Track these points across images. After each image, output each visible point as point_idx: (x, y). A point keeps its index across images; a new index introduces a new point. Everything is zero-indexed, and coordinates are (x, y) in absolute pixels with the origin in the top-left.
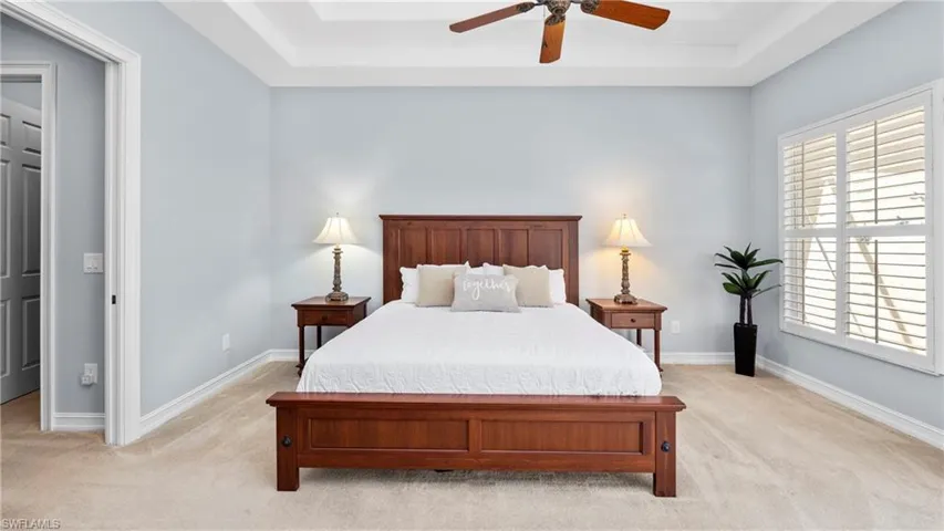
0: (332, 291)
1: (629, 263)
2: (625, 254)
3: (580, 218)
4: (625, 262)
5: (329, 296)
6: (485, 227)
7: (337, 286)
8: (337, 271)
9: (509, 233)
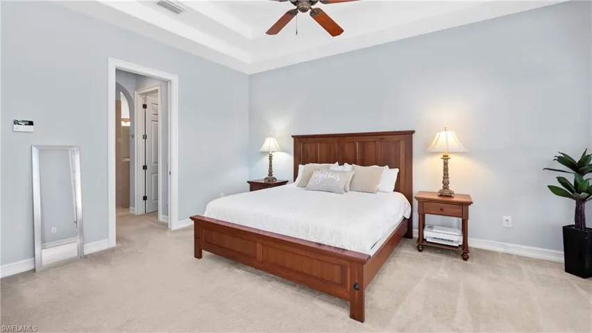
0: (267, 176)
1: (449, 166)
2: (446, 158)
3: (413, 132)
4: (446, 164)
5: (266, 179)
6: (348, 140)
7: (270, 174)
8: (271, 166)
9: (363, 144)
